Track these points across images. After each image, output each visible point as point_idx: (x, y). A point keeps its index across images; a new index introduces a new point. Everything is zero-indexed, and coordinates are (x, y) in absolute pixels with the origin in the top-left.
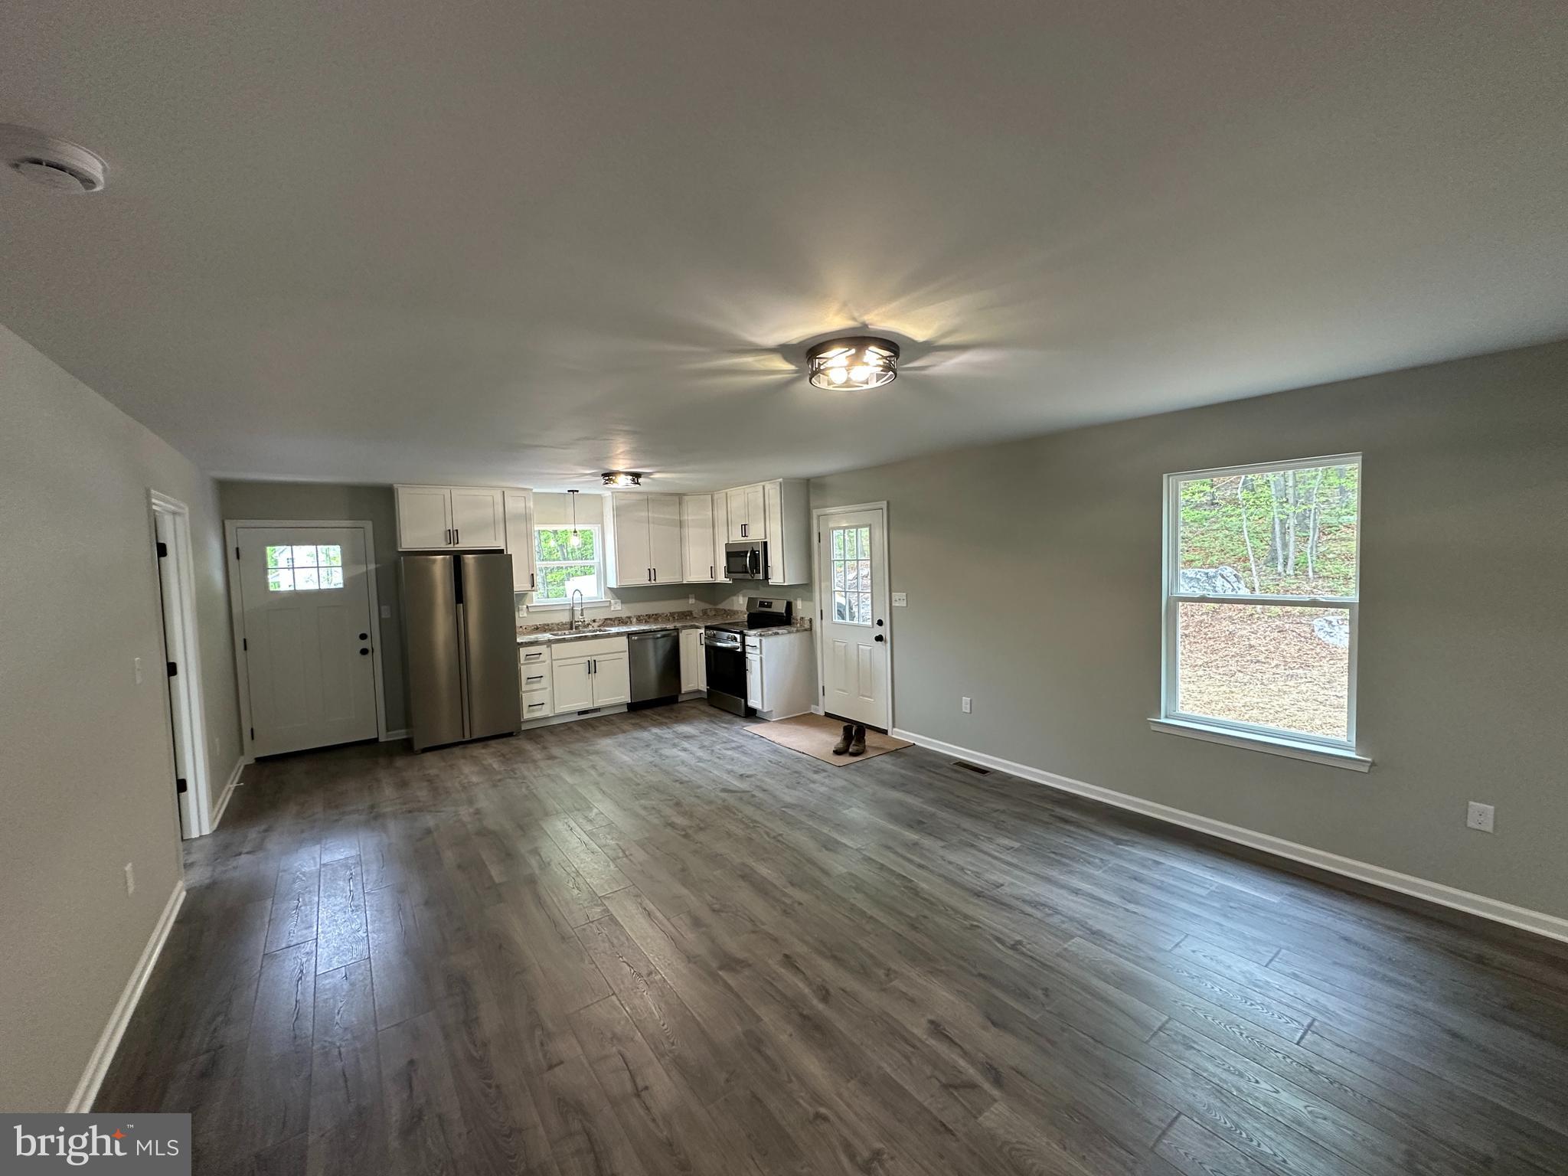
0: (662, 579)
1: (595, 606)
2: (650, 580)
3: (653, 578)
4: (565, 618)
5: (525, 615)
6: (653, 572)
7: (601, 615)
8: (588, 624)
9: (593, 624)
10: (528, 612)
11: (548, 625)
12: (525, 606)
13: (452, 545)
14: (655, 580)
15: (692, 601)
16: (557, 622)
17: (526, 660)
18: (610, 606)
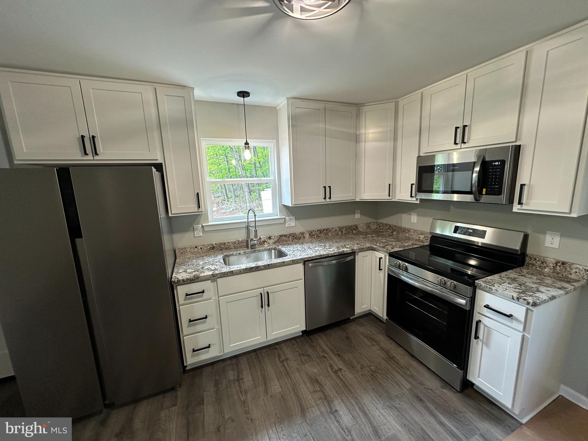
0: (337, 197)
1: (269, 223)
2: (325, 198)
3: (328, 196)
4: (241, 236)
5: (201, 234)
6: (328, 189)
7: (276, 232)
8: (264, 241)
9: (269, 241)
10: (204, 231)
11: (225, 244)
12: (201, 225)
13: (90, 157)
14: (330, 198)
15: (357, 216)
16: (233, 241)
17: (185, 300)
18: (285, 223)
